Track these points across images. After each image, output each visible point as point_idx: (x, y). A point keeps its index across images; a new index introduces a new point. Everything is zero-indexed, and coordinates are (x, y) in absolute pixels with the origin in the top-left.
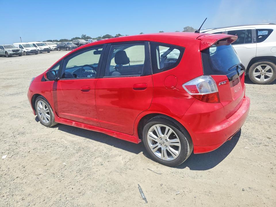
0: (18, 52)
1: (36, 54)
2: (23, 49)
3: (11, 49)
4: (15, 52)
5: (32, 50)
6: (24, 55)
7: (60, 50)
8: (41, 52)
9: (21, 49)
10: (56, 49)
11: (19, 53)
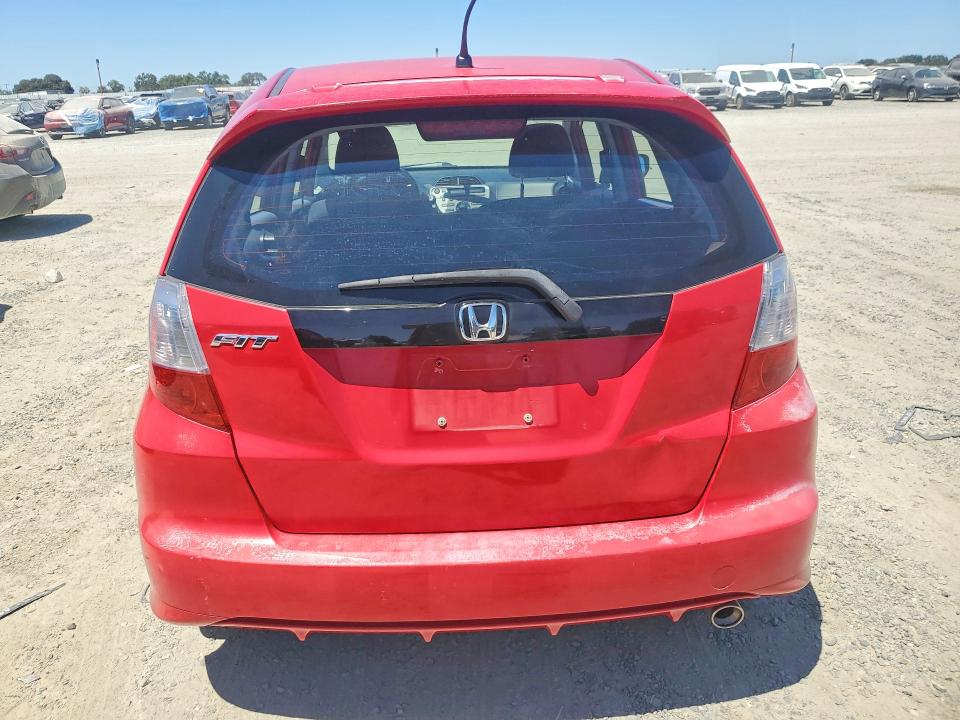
0: (716, 97)
1: (777, 107)
2: (739, 85)
3: (698, 86)
4: (704, 97)
5: (763, 94)
6: (735, 108)
7: (880, 99)
8: (799, 100)
9: (732, 86)
10: (868, 91)
11: (717, 101)
